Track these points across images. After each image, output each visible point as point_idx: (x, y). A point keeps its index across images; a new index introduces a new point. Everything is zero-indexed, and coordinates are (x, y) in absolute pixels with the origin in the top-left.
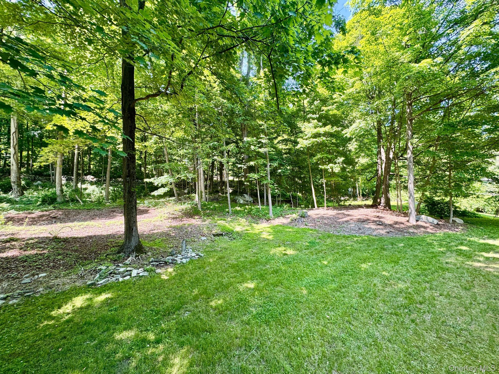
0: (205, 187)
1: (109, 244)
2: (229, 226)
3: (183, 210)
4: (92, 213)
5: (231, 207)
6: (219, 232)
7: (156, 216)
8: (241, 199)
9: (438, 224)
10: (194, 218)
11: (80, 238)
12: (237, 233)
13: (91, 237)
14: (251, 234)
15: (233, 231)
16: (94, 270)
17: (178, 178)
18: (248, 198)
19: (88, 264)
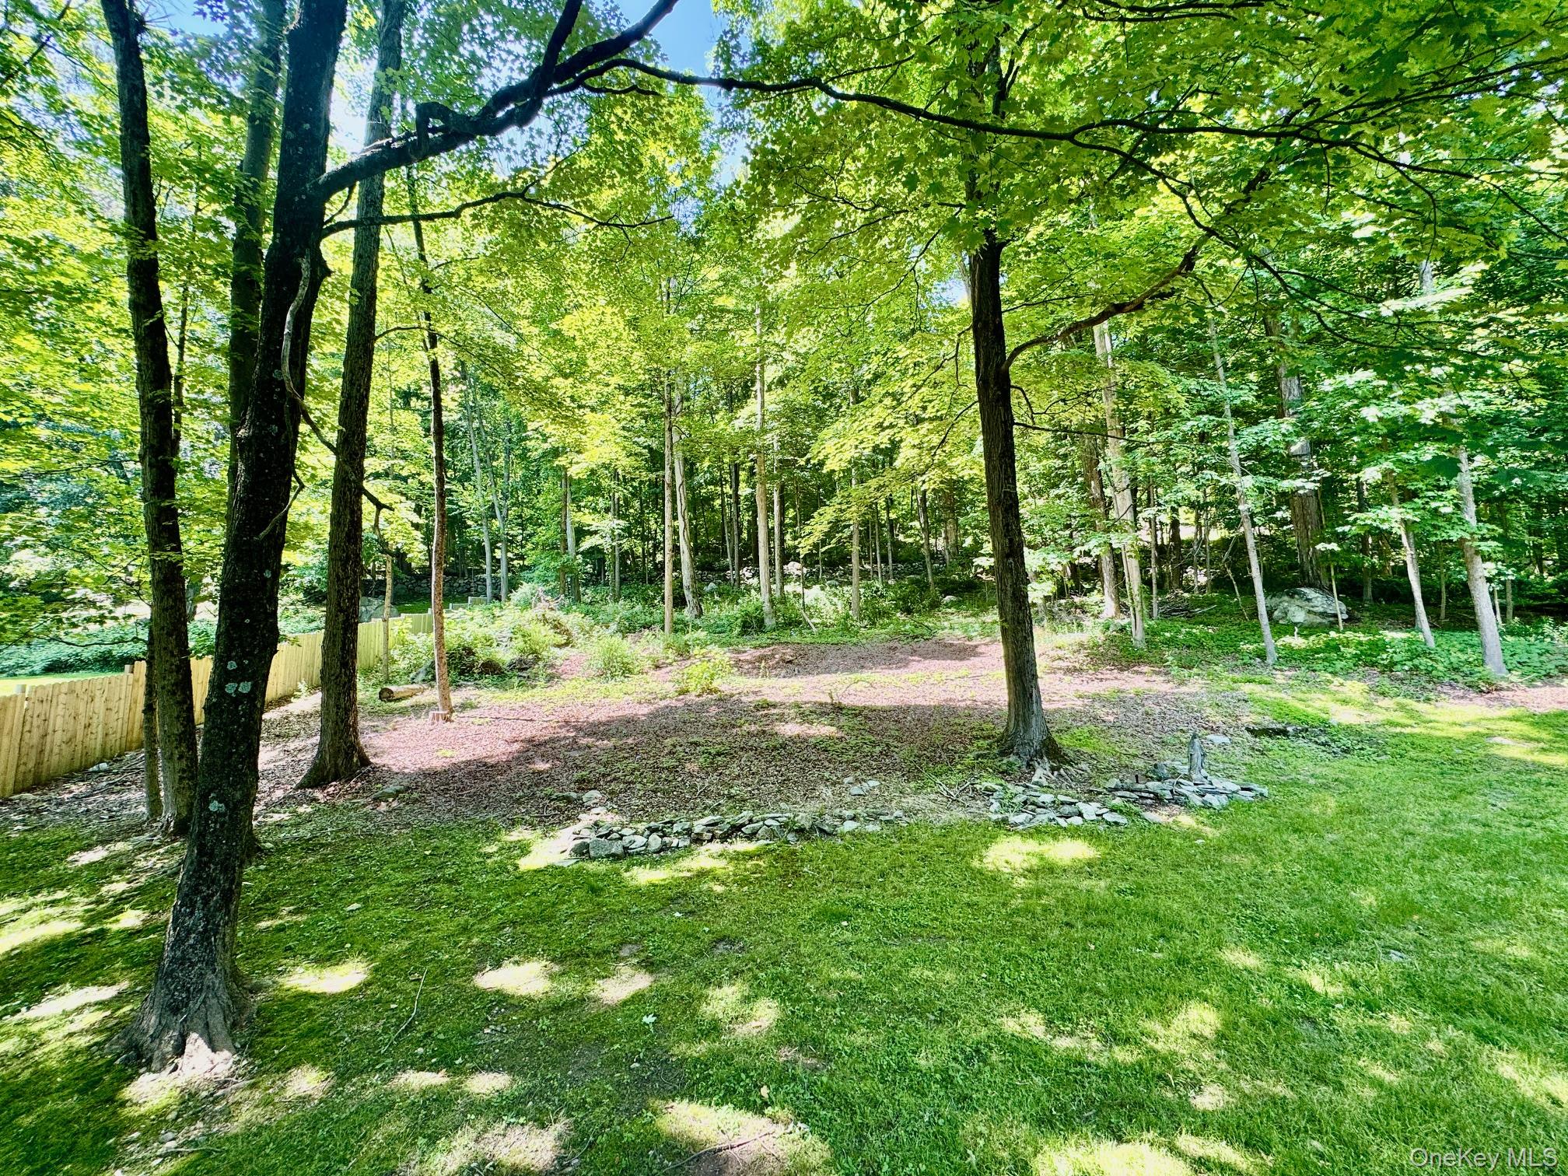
2: (1299, 706)
6: (1268, 722)
12: (1351, 730)
15: (1325, 723)
18: (1321, 601)
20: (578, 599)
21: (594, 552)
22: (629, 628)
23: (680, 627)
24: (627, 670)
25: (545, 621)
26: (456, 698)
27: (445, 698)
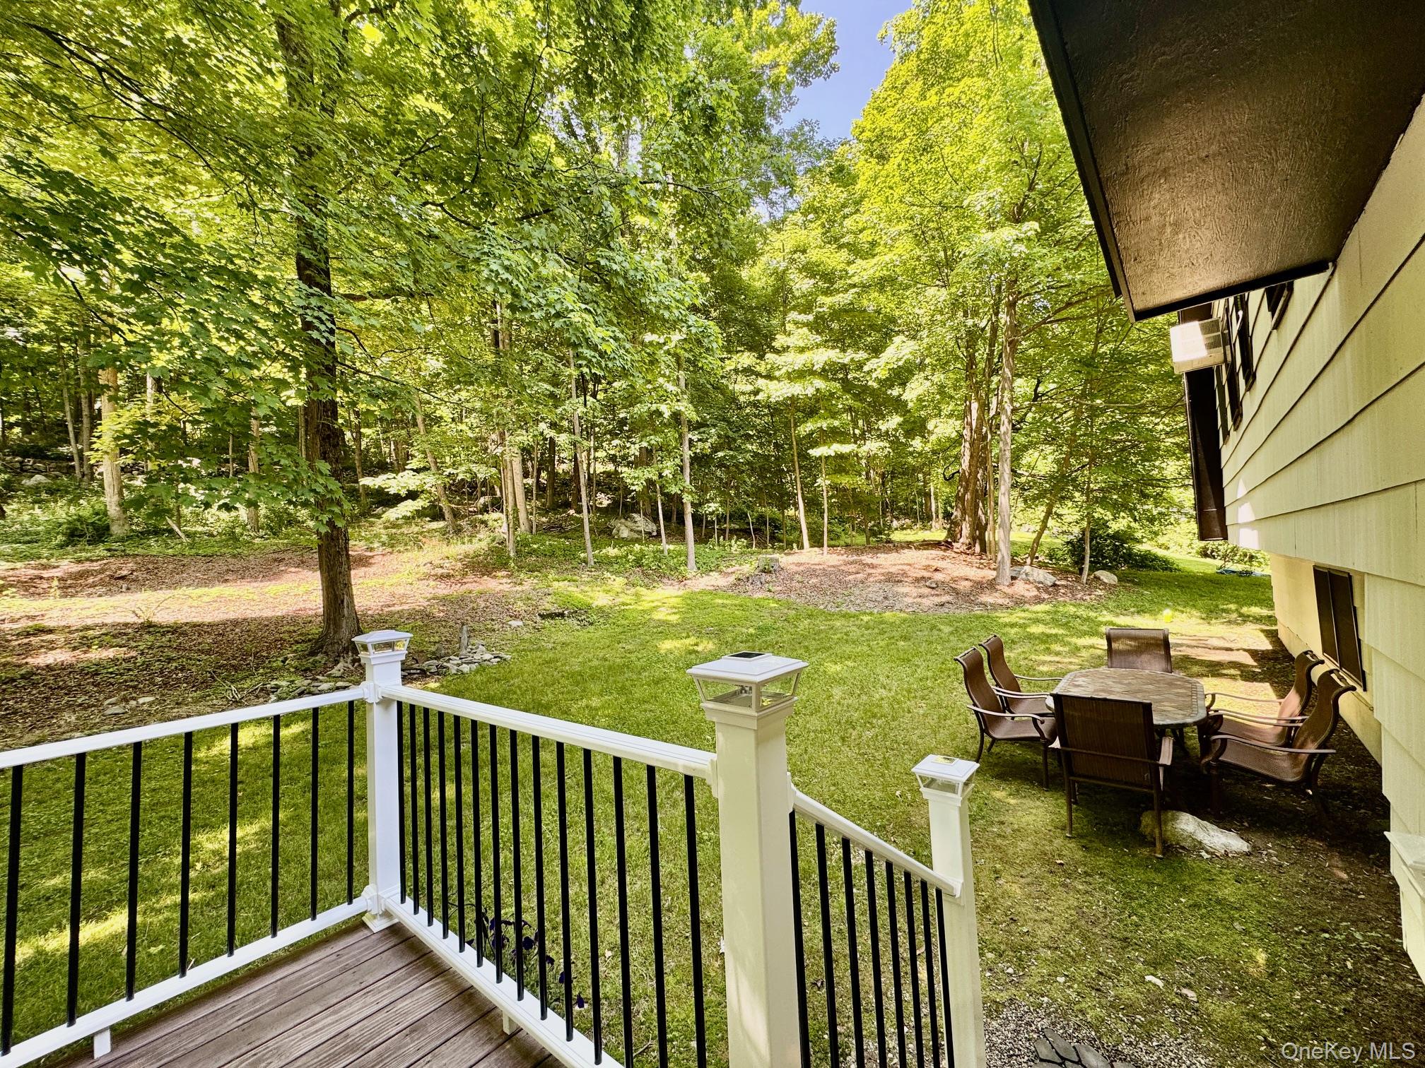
0: (526, 494)
1: (286, 636)
3: (467, 556)
4: (220, 565)
5: (594, 549)
6: (557, 608)
7: (396, 571)
8: (623, 527)
9: (1054, 585)
10: (495, 577)
11: (210, 625)
12: (600, 610)
13: (235, 623)
14: (634, 610)
15: (589, 606)
16: (262, 690)
17: (448, 476)
18: (642, 523)
19: (244, 678)
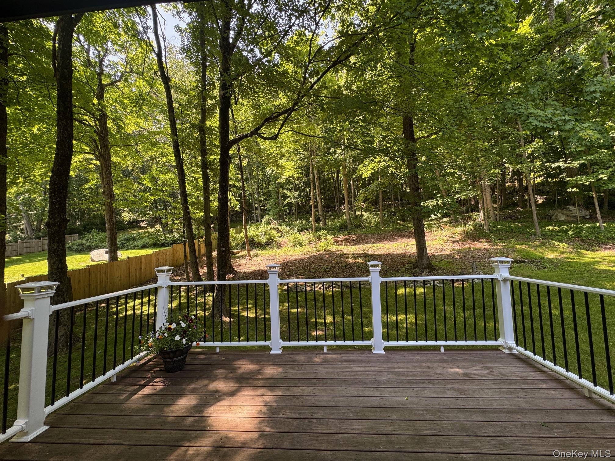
2: (536, 253)
3: (464, 233)
5: (540, 227)
6: (519, 258)
7: (434, 239)
8: (561, 214)
10: (481, 242)
12: (550, 261)
14: (578, 262)
15: (542, 258)
18: (575, 211)
20: (284, 221)
21: (289, 204)
22: (301, 231)
23: (318, 229)
24: (301, 244)
25: (274, 229)
26: (252, 253)
27: (249, 253)
